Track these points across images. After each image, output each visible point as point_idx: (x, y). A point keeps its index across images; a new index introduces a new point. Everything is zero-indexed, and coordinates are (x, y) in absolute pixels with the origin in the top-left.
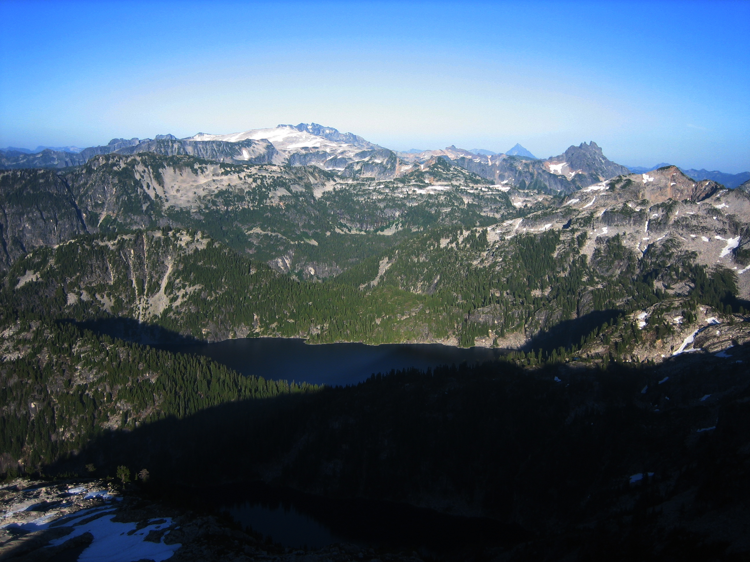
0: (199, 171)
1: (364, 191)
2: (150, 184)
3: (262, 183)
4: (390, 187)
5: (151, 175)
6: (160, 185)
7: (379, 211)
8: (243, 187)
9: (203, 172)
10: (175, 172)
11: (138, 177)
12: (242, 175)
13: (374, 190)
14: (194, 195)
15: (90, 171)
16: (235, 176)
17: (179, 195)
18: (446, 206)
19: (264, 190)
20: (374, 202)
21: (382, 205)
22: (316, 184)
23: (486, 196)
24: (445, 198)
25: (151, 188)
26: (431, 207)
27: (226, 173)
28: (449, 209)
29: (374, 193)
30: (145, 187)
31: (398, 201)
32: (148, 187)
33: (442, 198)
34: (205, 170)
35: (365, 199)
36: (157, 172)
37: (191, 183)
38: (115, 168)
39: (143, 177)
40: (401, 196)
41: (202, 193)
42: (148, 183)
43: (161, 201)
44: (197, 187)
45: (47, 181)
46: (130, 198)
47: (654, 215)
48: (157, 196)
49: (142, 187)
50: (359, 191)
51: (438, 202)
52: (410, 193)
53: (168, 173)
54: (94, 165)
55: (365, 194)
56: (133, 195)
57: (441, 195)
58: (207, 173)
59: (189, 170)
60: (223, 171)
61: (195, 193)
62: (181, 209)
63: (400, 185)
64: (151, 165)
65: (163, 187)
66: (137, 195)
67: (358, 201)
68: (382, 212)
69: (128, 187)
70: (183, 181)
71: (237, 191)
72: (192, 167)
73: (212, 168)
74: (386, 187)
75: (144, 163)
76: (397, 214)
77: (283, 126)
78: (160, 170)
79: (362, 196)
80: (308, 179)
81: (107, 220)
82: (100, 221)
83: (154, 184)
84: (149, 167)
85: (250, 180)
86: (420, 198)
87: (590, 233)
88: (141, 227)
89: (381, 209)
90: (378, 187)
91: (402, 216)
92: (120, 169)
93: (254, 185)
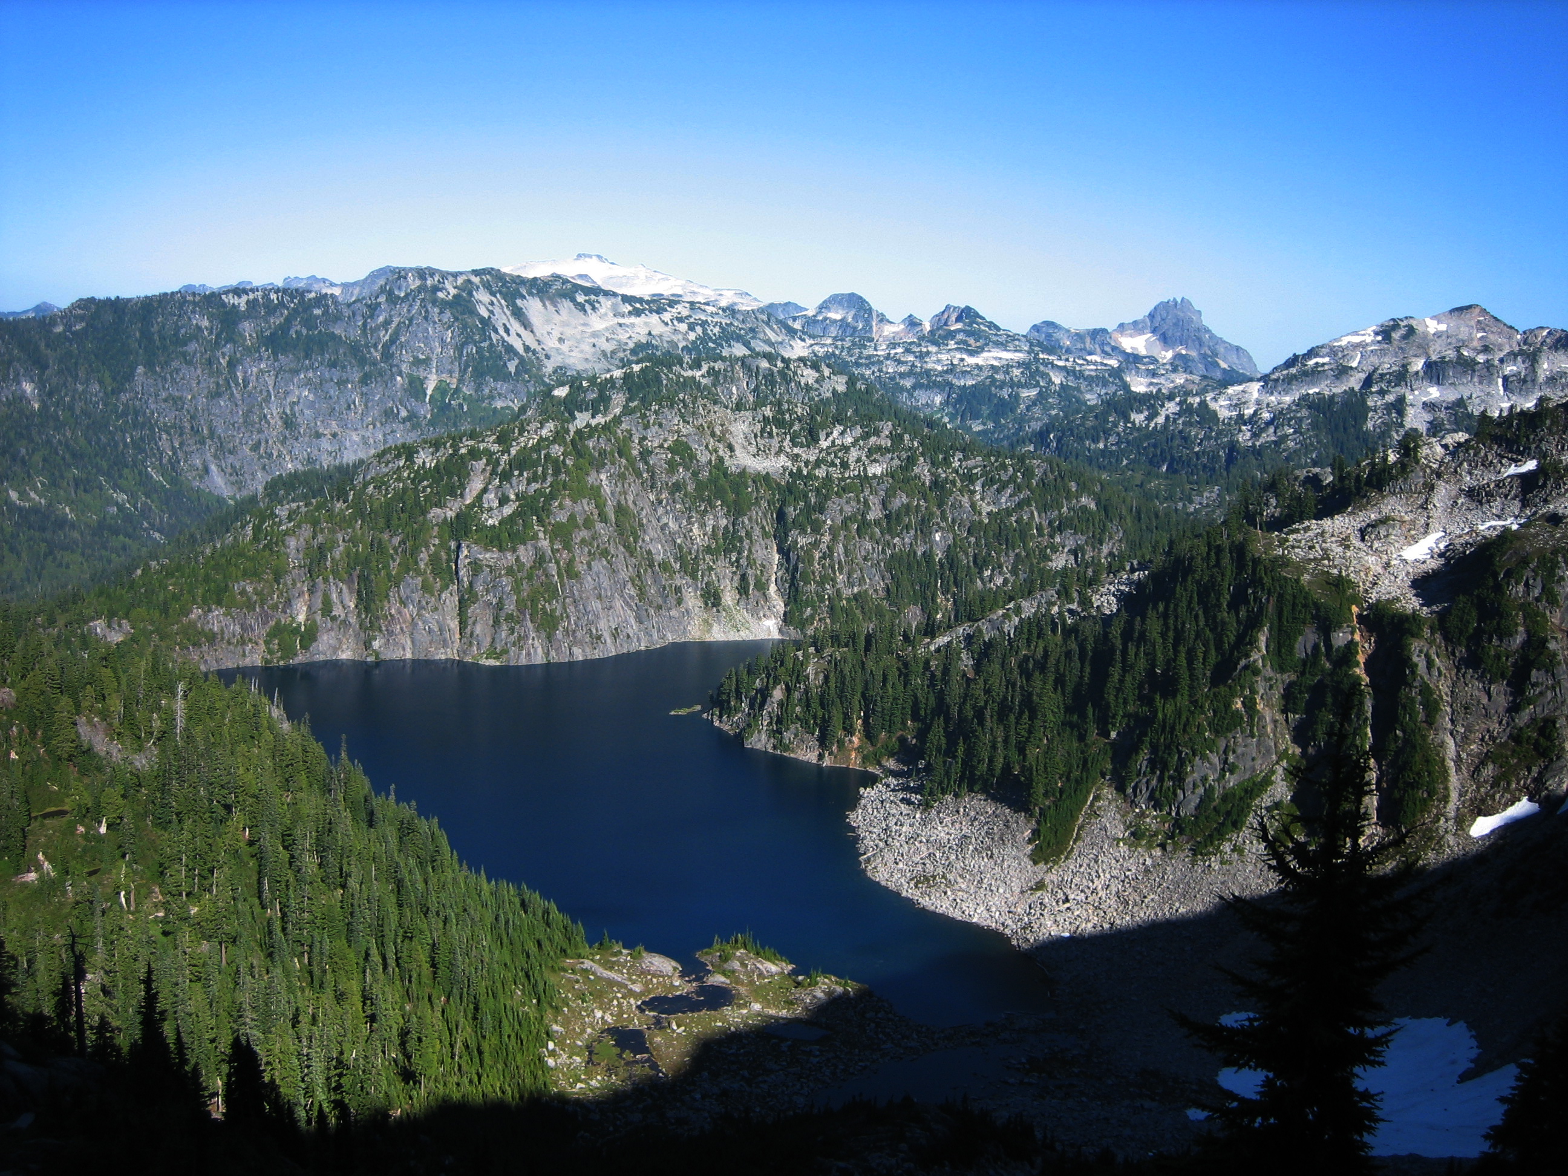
0: (588, 307)
1: (869, 357)
2: (508, 326)
3: (704, 331)
4: (914, 352)
5: (505, 310)
6: (526, 328)
7: (905, 394)
8: (675, 338)
9: (594, 308)
10: (544, 305)
11: (484, 312)
12: (666, 317)
13: (888, 357)
14: (593, 350)
15: (393, 299)
16: (654, 318)
17: (565, 348)
18: (1026, 386)
19: (711, 344)
20: (892, 379)
21: (908, 383)
22: (781, 343)
23: (1087, 373)
24: (1022, 373)
25: (512, 332)
26: (1001, 388)
27: (637, 313)
28: (1033, 393)
29: (888, 362)
30: (501, 331)
31: (937, 376)
32: (507, 331)
33: (1016, 372)
34: (597, 305)
35: (873, 372)
36: (514, 305)
37: (581, 328)
38: (440, 295)
39: (492, 312)
40: (940, 368)
41: (609, 347)
42: (504, 325)
43: (538, 358)
44: (595, 335)
45: (326, 313)
46: (480, 350)
47: (1510, 369)
48: (527, 349)
49: (496, 331)
50: (860, 357)
51: (1011, 379)
52: (955, 362)
53: (533, 306)
54: (399, 288)
55: (873, 364)
56: (485, 344)
57: (1012, 367)
58: (602, 311)
59: (567, 304)
60: (630, 308)
61: (594, 346)
62: (578, 372)
63: (933, 349)
64: (501, 293)
65: (532, 331)
66: (491, 345)
67: (863, 375)
68: (911, 396)
69: (471, 331)
70: (566, 324)
71: (665, 345)
72: (573, 300)
73: (610, 303)
74: (908, 351)
75: (487, 286)
76: (938, 399)
77: (585, 256)
78: (519, 302)
79: (867, 366)
80: (765, 334)
81: (442, 389)
82: (429, 392)
83: (515, 326)
84: (498, 295)
85: (683, 327)
86: (976, 372)
87: (1410, 397)
88: (511, 404)
89: (908, 391)
90: (893, 352)
91: (946, 403)
92: (450, 297)
93: (692, 336)
